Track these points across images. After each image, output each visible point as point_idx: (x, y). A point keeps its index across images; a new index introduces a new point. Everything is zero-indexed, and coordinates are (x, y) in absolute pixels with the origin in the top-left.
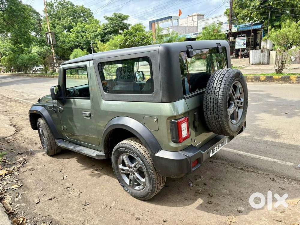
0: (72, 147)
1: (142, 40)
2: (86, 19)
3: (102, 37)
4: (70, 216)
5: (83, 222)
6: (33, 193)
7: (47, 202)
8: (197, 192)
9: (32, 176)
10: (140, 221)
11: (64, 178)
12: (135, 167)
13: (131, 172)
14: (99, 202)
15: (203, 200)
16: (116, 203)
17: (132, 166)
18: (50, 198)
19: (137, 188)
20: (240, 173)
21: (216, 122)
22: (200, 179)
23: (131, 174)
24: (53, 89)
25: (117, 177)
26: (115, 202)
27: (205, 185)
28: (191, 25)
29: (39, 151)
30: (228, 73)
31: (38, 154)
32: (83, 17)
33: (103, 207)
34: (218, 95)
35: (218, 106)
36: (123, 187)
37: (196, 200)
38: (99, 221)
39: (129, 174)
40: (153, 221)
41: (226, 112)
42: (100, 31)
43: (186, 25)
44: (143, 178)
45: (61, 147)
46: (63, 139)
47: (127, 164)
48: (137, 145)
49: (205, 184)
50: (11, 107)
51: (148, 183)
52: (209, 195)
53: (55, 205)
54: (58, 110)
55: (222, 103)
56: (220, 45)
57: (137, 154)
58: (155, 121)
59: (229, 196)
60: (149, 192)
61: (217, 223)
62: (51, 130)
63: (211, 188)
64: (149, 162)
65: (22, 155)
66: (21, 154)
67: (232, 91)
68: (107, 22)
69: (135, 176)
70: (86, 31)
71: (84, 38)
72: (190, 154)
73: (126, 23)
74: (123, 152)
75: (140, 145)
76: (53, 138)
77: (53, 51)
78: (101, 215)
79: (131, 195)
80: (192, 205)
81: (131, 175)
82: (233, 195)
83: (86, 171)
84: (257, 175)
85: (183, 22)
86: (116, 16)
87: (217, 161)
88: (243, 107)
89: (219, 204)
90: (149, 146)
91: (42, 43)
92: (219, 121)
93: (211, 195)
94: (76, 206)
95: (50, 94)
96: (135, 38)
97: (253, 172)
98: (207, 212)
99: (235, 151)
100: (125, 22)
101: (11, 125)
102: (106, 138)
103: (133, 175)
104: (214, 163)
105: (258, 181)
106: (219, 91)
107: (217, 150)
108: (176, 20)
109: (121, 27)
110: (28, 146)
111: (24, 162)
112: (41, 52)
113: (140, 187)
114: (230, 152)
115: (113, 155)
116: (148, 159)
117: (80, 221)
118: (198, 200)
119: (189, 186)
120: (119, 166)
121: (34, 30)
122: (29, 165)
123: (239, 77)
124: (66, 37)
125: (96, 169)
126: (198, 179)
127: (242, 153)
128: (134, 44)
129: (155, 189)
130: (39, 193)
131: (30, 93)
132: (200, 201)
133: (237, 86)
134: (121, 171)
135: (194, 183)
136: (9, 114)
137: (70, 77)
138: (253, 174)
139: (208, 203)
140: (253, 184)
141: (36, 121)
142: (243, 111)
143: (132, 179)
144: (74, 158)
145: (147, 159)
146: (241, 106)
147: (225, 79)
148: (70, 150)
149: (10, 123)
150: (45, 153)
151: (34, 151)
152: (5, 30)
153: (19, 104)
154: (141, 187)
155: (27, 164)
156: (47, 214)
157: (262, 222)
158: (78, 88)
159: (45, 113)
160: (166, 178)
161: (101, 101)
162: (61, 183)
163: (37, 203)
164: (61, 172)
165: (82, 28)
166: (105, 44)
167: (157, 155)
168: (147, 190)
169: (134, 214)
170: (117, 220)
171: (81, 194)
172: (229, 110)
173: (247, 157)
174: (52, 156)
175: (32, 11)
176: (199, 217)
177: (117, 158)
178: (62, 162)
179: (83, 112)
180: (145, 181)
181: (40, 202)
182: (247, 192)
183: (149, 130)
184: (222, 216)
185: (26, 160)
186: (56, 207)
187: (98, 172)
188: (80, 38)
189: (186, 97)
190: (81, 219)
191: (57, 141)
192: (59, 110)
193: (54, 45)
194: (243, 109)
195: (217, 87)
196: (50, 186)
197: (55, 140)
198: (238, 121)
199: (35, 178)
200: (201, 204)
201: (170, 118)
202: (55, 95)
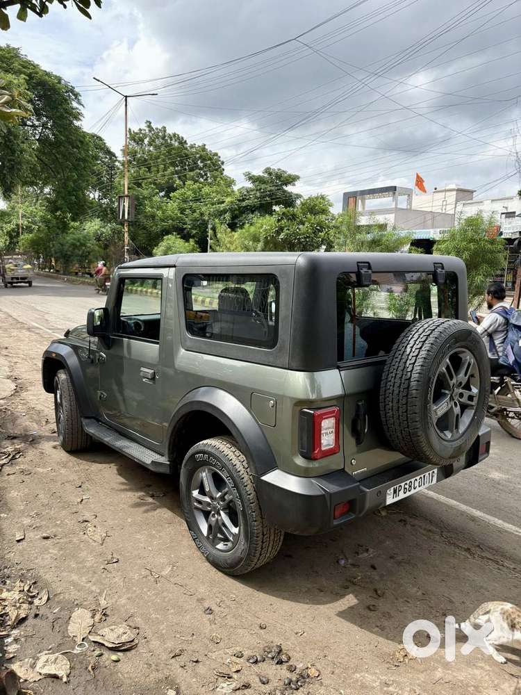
0: (109, 438)
1: (314, 233)
2: (209, 175)
3: (234, 217)
4: (74, 577)
5: (96, 594)
6: (16, 520)
7: (39, 541)
8: (350, 581)
9: (22, 486)
10: (211, 616)
11: (82, 500)
12: (222, 498)
13: (215, 508)
14: (139, 561)
15: (358, 599)
16: (172, 570)
17: (217, 496)
18: (45, 535)
19: (220, 546)
20: (462, 557)
21: (402, 428)
22: (366, 554)
23: (213, 512)
24: (93, 313)
25: (186, 515)
26: (170, 569)
27: (372, 570)
28: (440, 211)
29: (49, 439)
30: (440, 329)
31: (46, 443)
32: (201, 169)
33: (144, 572)
34: (411, 371)
35: (408, 394)
36: (194, 540)
37: (343, 596)
38: (128, 599)
39: (210, 512)
40: (238, 623)
41: (425, 410)
42: (232, 202)
43: (429, 210)
44: (236, 524)
45: (91, 437)
46: (97, 419)
47: (207, 490)
48: (232, 451)
49: (373, 567)
50: (19, 340)
51: (242, 537)
52: (376, 591)
53: (50, 551)
54: (97, 358)
55: (417, 390)
56: (443, 268)
57: (229, 472)
58: (270, 405)
59: (418, 603)
60: (241, 559)
61: (375, 652)
62: (77, 399)
63: (385, 578)
64: (249, 493)
65: (15, 441)
66: (15, 438)
67: (448, 368)
68: (249, 185)
69: (220, 518)
70: (202, 200)
71: (195, 214)
72: (332, 488)
73: (289, 191)
74: (204, 463)
75: (238, 453)
76: (79, 416)
77: (126, 235)
78: (134, 588)
79: (208, 559)
80: (331, 605)
81: (214, 514)
82: (430, 602)
83: (130, 494)
84: (499, 569)
85: (421, 202)
86: (270, 174)
87: (416, 522)
88: (475, 408)
89: (392, 615)
90: (252, 457)
91: (108, 214)
92: (408, 427)
93: (379, 592)
94: (90, 561)
95: (86, 323)
96: (301, 226)
97: (491, 560)
98: (359, 626)
99: (463, 507)
100: (289, 188)
101: (9, 377)
102: (176, 429)
103: (216, 515)
104: (408, 527)
105: (496, 583)
106: (415, 362)
107: (405, 493)
108: (406, 196)
109: (278, 198)
110: (30, 424)
111: (14, 456)
112: (102, 234)
113: (227, 545)
114: (451, 507)
115: (185, 467)
116: (248, 486)
117: (92, 592)
118: (347, 597)
119: (336, 564)
120: (193, 492)
121: (99, 185)
122: (22, 463)
123: (468, 339)
124: (159, 208)
125: (151, 493)
126: (362, 553)
127: (477, 513)
128: (295, 239)
129: (255, 553)
130: (27, 521)
131: (62, 317)
132: (350, 600)
133: (463, 359)
134: (195, 504)
135: (350, 561)
136: (11, 355)
137: (151, 293)
138: (492, 565)
139: (369, 608)
140: (481, 587)
141: (55, 375)
142: (474, 416)
143: (213, 524)
144: (112, 465)
145: (246, 486)
146: (470, 403)
147: (431, 339)
148: (105, 445)
149: (9, 374)
150: (58, 443)
151: (41, 437)
152: (40, 180)
153: (34, 337)
154: (230, 544)
155: (20, 459)
156: (32, 566)
157: (475, 670)
158: (142, 318)
159: (73, 361)
160: (283, 533)
161: (178, 350)
162: (75, 510)
163: (18, 541)
164: (80, 487)
165: (195, 193)
166: (233, 233)
167: (266, 478)
168: (238, 554)
169: (202, 599)
170: (164, 604)
171: (108, 539)
172: (435, 408)
173: (488, 525)
174: (72, 452)
175: (102, 149)
176: (338, 634)
177: (191, 475)
178: (87, 467)
179: (142, 369)
180: (237, 533)
181: (24, 539)
182: (463, 602)
183: (257, 423)
184: (389, 642)
185: (19, 453)
186: (52, 555)
187: (154, 501)
188: (188, 211)
189: (341, 365)
190: (94, 588)
191: (85, 421)
192: (99, 359)
193: (132, 222)
194: (473, 411)
195: (411, 354)
196: (52, 512)
197: (82, 419)
198: (456, 436)
199: (27, 490)
200: (351, 608)
201: (300, 403)
202: (94, 326)
